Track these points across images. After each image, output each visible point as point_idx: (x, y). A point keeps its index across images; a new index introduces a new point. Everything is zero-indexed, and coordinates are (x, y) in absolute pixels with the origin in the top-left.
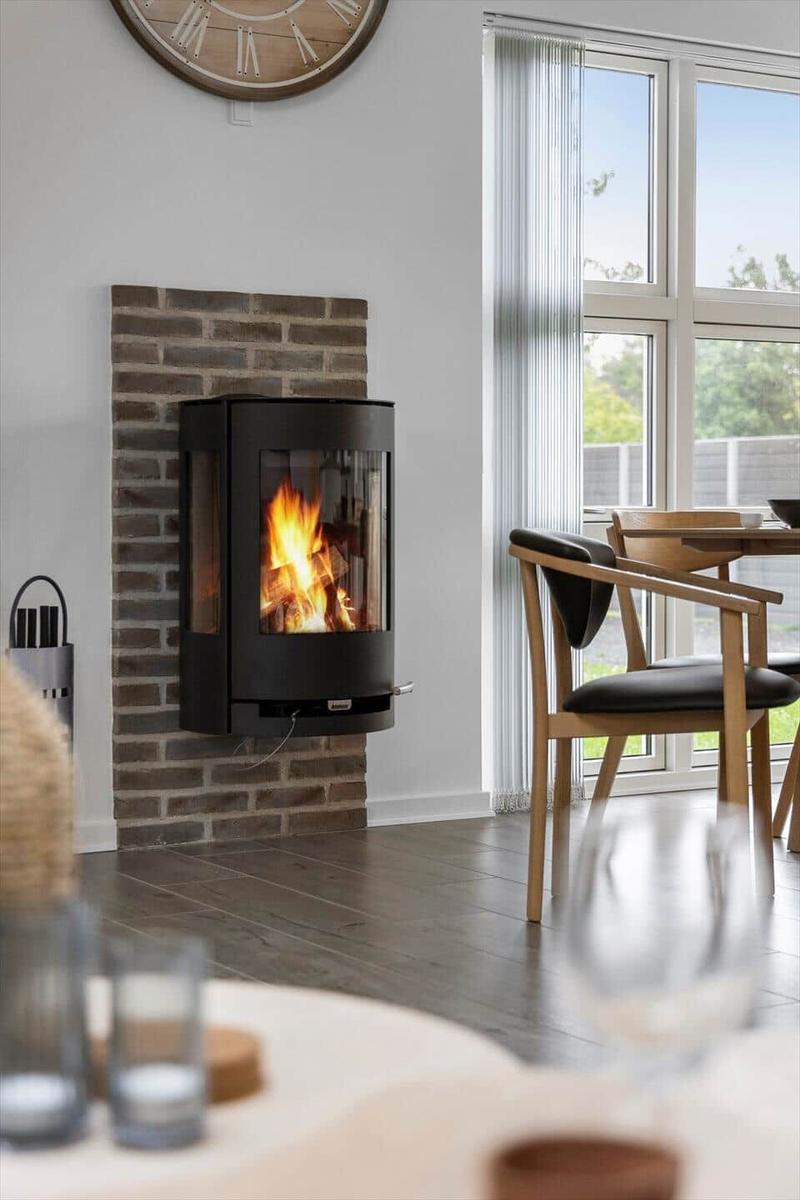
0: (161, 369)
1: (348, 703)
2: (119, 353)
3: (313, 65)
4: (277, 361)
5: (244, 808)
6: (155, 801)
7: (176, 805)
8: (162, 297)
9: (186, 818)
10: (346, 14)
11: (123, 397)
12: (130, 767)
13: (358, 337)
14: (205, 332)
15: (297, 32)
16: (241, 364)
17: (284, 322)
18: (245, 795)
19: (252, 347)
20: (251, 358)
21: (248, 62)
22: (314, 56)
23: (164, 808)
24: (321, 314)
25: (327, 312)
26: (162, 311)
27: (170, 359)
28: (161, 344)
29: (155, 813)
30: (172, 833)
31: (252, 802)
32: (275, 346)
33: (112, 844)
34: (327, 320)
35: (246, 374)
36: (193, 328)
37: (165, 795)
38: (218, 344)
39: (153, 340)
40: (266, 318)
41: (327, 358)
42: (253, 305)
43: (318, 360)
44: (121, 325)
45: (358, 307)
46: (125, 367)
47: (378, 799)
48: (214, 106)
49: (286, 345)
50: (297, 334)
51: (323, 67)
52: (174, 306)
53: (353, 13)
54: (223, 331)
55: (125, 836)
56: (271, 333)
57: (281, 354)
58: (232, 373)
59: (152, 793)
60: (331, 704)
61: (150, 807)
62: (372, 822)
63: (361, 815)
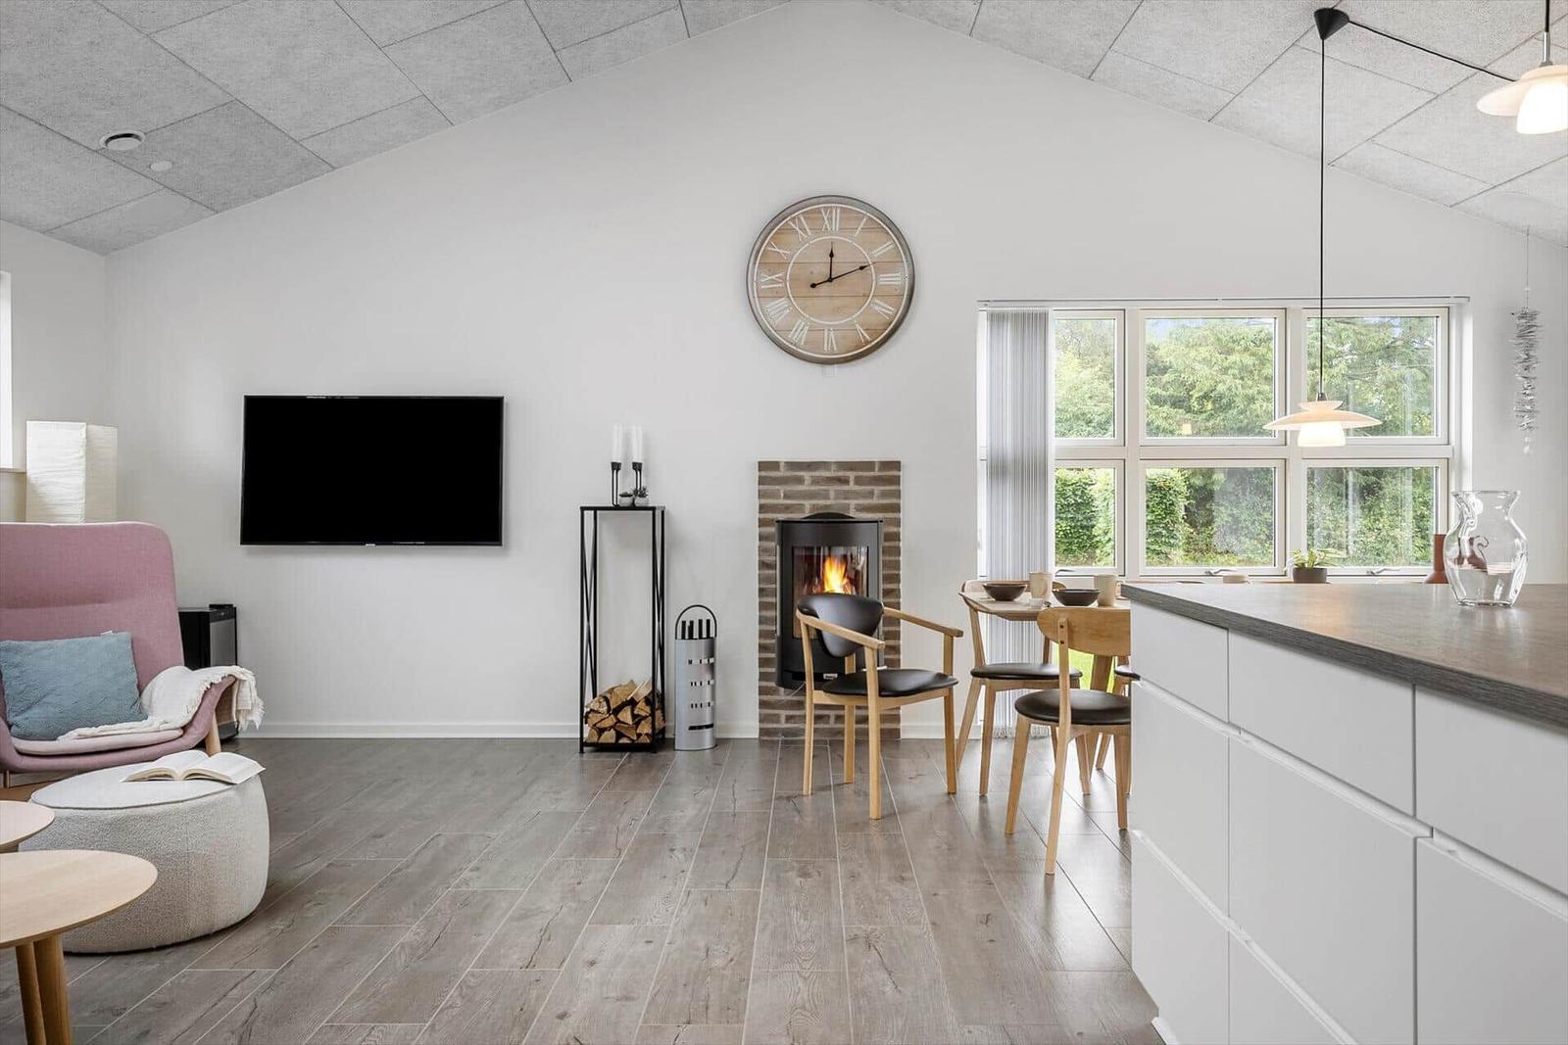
0: (782, 501)
1: (836, 675)
2: (761, 495)
3: (867, 343)
4: (847, 495)
5: (828, 723)
6: (778, 716)
7: (789, 719)
8: (782, 465)
9: (796, 725)
10: (887, 314)
11: (762, 516)
12: (765, 698)
13: (896, 481)
14: (806, 483)
15: (858, 327)
16: (827, 497)
17: (852, 475)
18: (829, 716)
19: (833, 489)
20: (832, 494)
21: (831, 344)
22: (868, 337)
23: (783, 719)
24: (873, 470)
25: (877, 469)
26: (782, 473)
27: (786, 497)
28: (782, 489)
29: (778, 721)
30: (786, 732)
31: (832, 719)
32: (845, 488)
33: (756, 735)
34: (876, 473)
35: (828, 502)
36: (800, 480)
37: (783, 713)
38: (813, 488)
39: (777, 487)
40: (841, 474)
41: (876, 492)
42: (833, 467)
43: (871, 494)
44: (762, 481)
45: (896, 465)
46: (763, 501)
47: (907, 724)
48: (816, 369)
49: (852, 486)
50: (859, 481)
51: (873, 343)
52: (788, 470)
53: (890, 313)
54: (816, 481)
55: (763, 732)
56: (844, 481)
57: (848, 491)
58: (822, 502)
59: (776, 712)
60: (825, 675)
61: (776, 719)
62: (902, 736)
63: (897, 732)
